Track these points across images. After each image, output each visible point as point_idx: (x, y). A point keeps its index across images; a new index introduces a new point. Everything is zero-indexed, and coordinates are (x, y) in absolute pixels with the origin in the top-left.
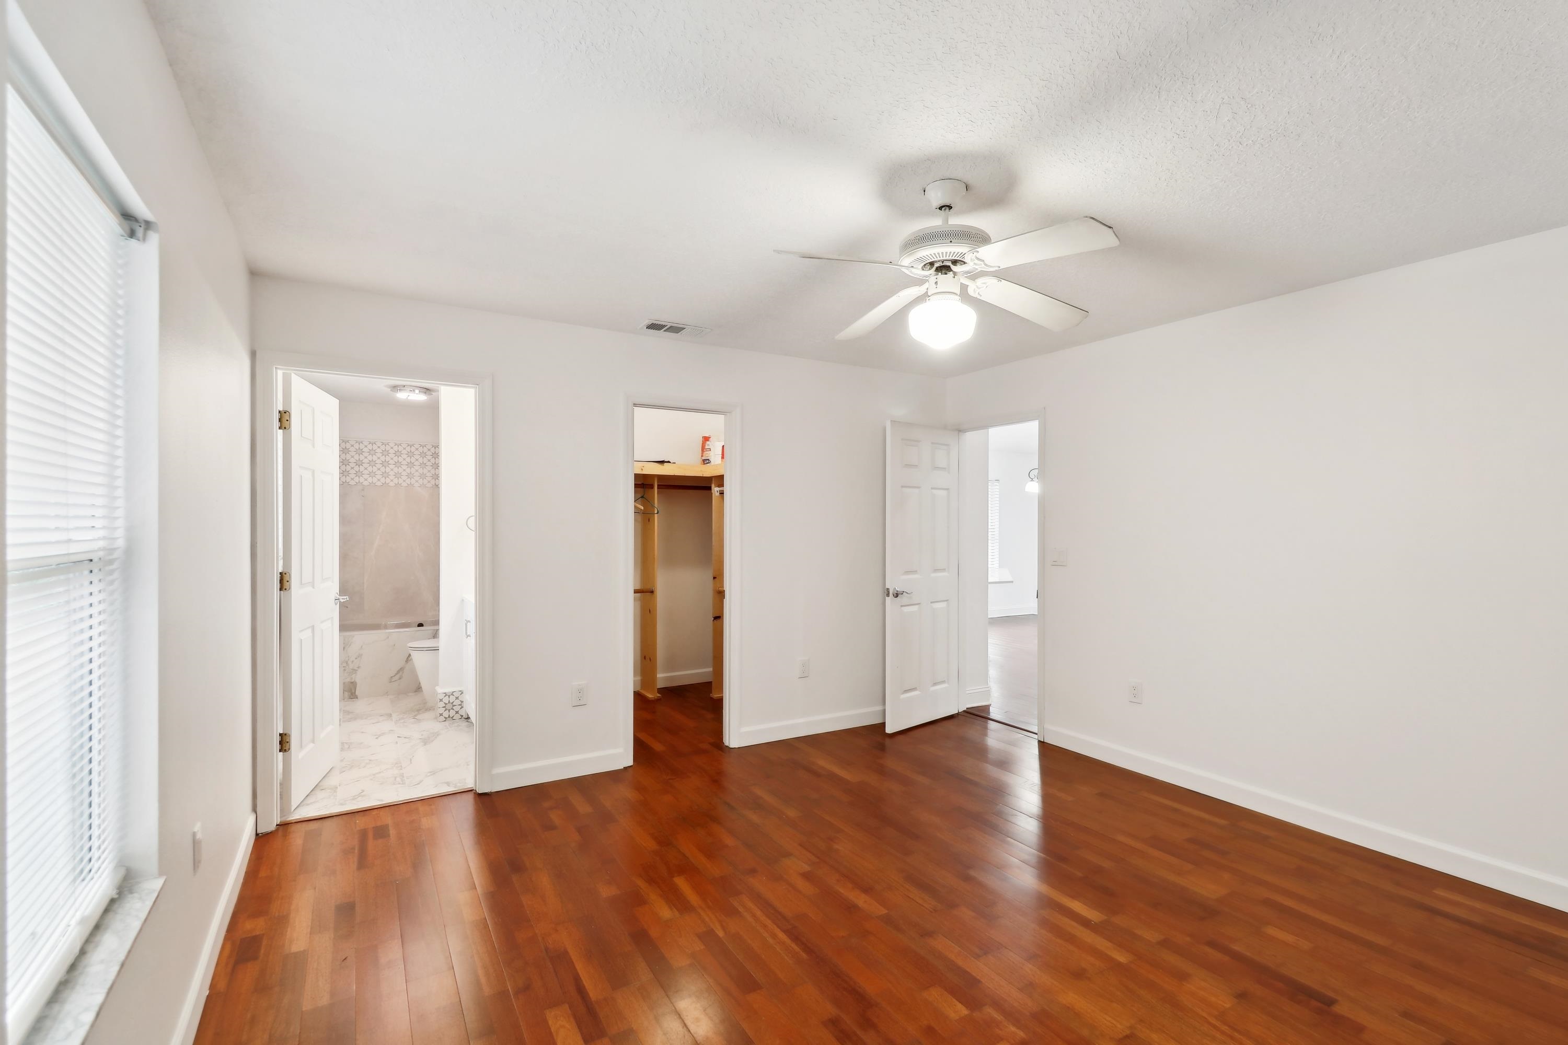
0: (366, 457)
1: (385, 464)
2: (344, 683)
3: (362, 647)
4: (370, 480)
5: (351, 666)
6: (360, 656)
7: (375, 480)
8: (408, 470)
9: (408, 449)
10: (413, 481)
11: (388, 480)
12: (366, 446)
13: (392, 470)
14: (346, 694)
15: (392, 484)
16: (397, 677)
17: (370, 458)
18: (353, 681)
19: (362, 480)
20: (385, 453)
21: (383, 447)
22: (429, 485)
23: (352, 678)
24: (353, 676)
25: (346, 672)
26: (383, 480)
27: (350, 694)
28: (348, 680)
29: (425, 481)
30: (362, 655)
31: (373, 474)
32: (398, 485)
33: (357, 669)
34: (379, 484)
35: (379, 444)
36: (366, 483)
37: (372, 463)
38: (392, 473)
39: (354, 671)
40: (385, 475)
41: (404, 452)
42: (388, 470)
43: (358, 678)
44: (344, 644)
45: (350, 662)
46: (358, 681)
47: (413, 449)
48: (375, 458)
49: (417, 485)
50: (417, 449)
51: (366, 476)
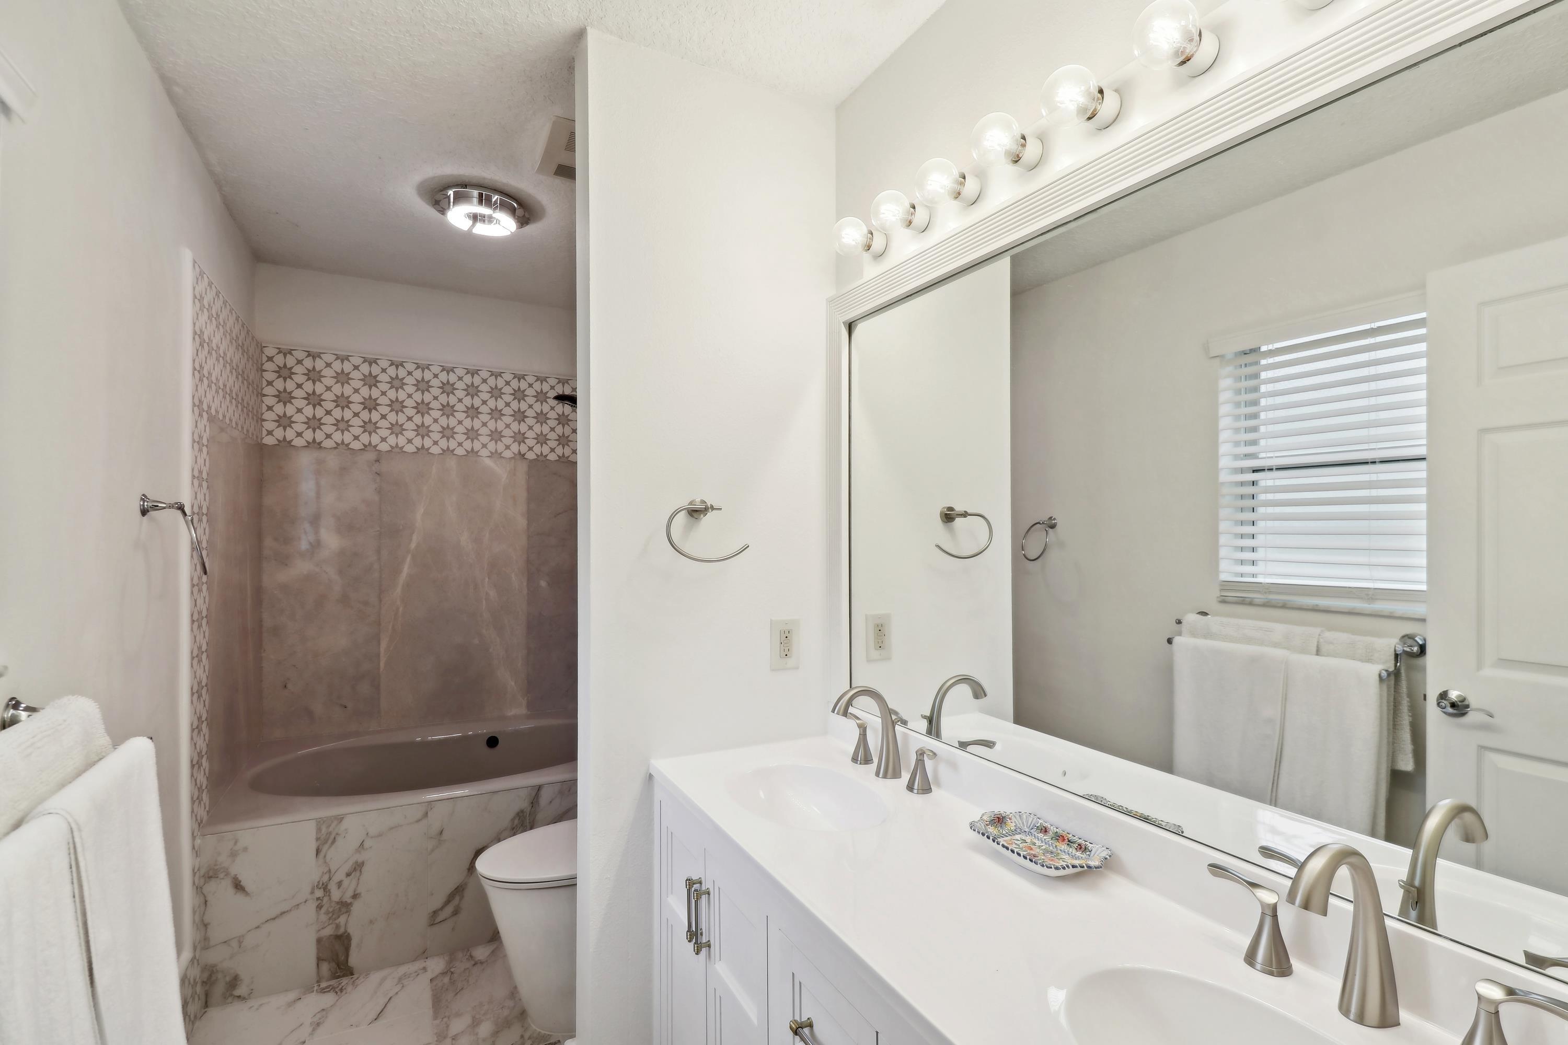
0: (384, 393)
1: (422, 408)
2: (319, 941)
3: (362, 844)
4: (392, 440)
5: (336, 895)
6: (358, 867)
7: (402, 441)
8: (468, 423)
9: (468, 379)
10: (477, 445)
11: (428, 442)
12: (384, 370)
13: (436, 421)
14: (325, 967)
15: (435, 450)
16: (449, 909)
17: (392, 394)
18: (342, 930)
19: (375, 439)
20: (423, 386)
21: (418, 374)
22: (508, 454)
23: (338, 926)
24: (342, 920)
25: (323, 910)
26: (418, 442)
27: (334, 965)
28: (328, 931)
29: (500, 447)
30: (363, 863)
31: (398, 429)
32: (448, 451)
33: (349, 901)
34: (410, 448)
35: (410, 367)
36: (384, 447)
37: (397, 406)
38: (435, 427)
39: (344, 907)
40: (422, 431)
41: (460, 385)
42: (428, 420)
43: (354, 924)
44: (318, 839)
45: (333, 886)
46: (354, 931)
47: (477, 380)
48: (402, 395)
49: (484, 453)
50: (485, 381)
51: (384, 433)
